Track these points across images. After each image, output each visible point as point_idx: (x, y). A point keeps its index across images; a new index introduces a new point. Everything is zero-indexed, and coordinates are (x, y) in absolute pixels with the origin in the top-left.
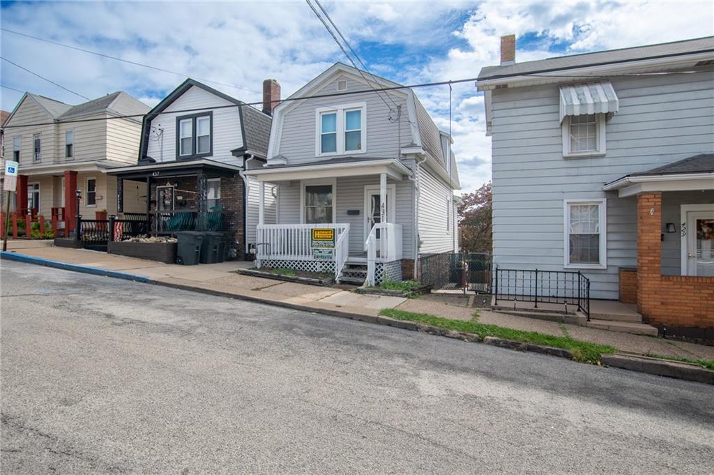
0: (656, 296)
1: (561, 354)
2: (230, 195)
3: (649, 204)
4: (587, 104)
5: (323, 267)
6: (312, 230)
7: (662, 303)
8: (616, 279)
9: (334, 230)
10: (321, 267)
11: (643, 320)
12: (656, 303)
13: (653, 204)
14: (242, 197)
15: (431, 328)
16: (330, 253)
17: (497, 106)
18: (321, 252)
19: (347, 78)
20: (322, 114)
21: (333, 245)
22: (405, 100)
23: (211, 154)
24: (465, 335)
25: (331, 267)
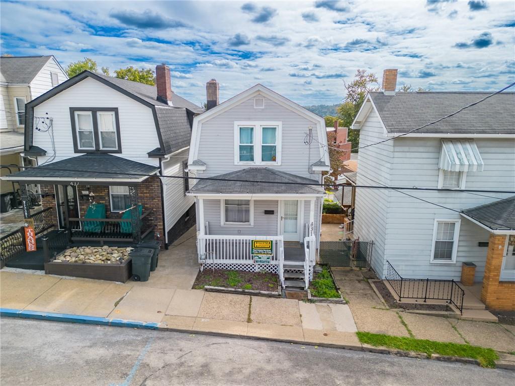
0: (495, 295)
1: (474, 363)
2: (146, 193)
3: (499, 242)
4: (465, 165)
5: (261, 268)
6: (252, 241)
7: (497, 299)
8: (460, 269)
9: (272, 241)
10: (259, 268)
11: (486, 308)
12: (493, 299)
13: (501, 242)
14: (160, 195)
15: (398, 352)
16: (268, 258)
17: (397, 149)
18: (260, 258)
19: (264, 97)
20: (239, 127)
21: (271, 253)
22: (316, 124)
23: (120, 151)
24: (419, 355)
25: (267, 268)
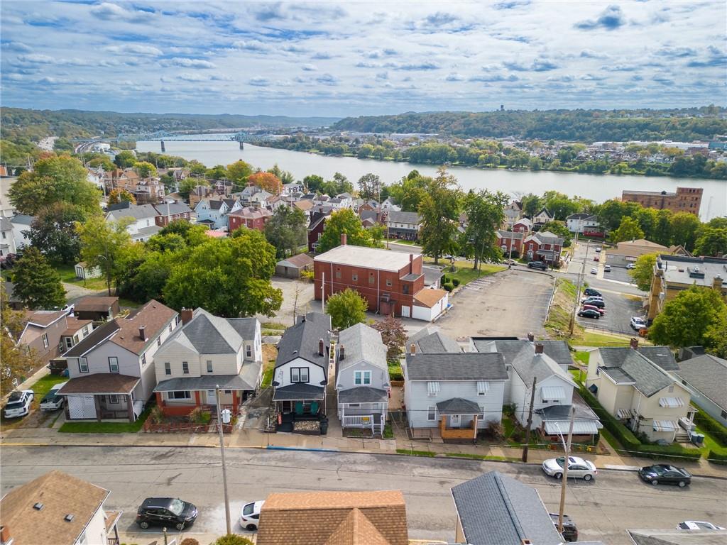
8: (436, 423)
9: (369, 417)
11: (441, 438)
12: (444, 434)
20: (356, 372)
23: (309, 382)
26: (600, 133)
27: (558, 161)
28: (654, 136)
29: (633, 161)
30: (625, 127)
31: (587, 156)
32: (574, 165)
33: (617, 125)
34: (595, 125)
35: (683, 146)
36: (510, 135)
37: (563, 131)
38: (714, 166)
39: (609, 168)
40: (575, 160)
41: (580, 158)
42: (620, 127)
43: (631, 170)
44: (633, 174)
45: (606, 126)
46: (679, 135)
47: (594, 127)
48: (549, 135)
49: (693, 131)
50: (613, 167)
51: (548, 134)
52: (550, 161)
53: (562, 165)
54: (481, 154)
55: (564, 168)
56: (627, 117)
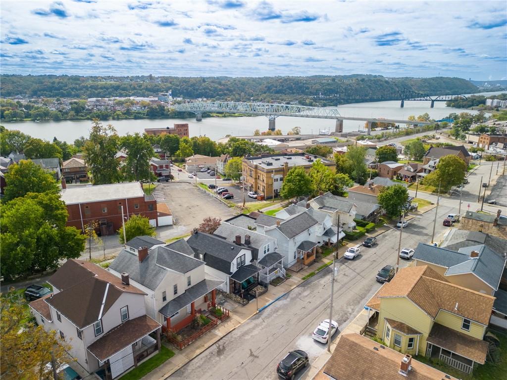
26: (89, 92)
27: (73, 113)
28: (125, 94)
29: (124, 110)
30: (104, 88)
31: (92, 109)
32: (86, 115)
33: (99, 87)
34: (84, 87)
35: (147, 100)
36: (17, 94)
37: (61, 91)
38: (169, 111)
39: (110, 116)
40: (84, 111)
41: (88, 110)
42: (101, 88)
43: (124, 116)
44: (126, 119)
45: (91, 87)
46: (140, 93)
47: (84, 88)
48: (52, 94)
49: (146, 90)
50: (112, 115)
51: (50, 93)
52: (67, 113)
53: (77, 115)
54: (5, 111)
55: (79, 117)
56: (103, 81)
